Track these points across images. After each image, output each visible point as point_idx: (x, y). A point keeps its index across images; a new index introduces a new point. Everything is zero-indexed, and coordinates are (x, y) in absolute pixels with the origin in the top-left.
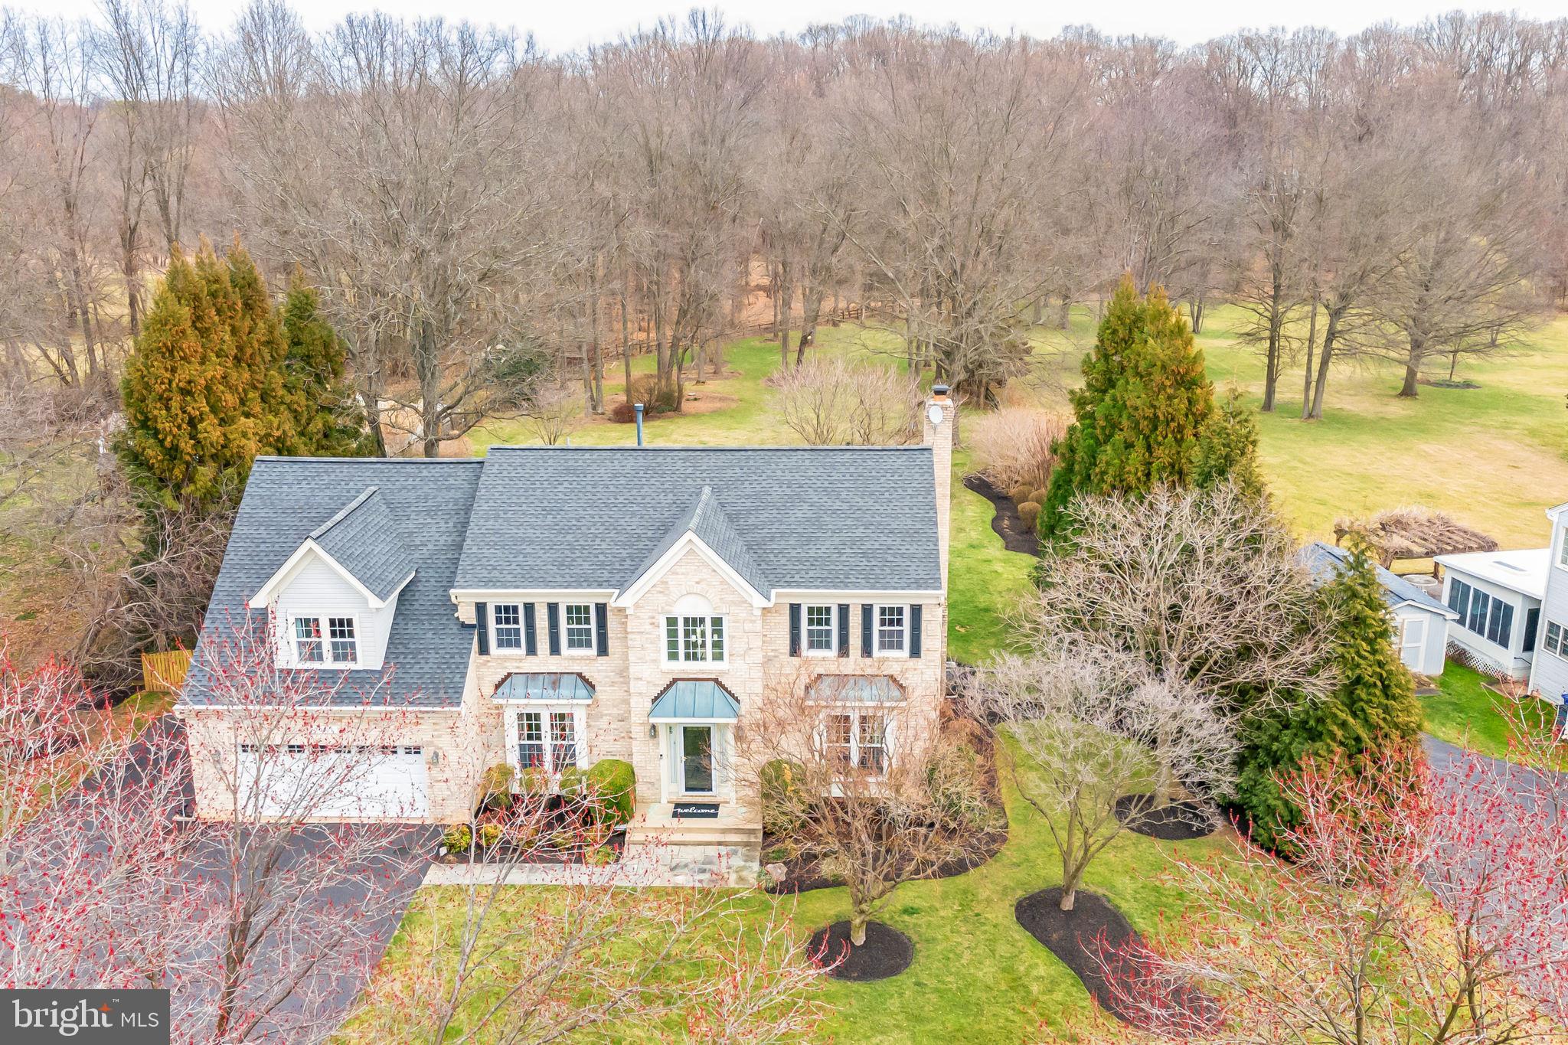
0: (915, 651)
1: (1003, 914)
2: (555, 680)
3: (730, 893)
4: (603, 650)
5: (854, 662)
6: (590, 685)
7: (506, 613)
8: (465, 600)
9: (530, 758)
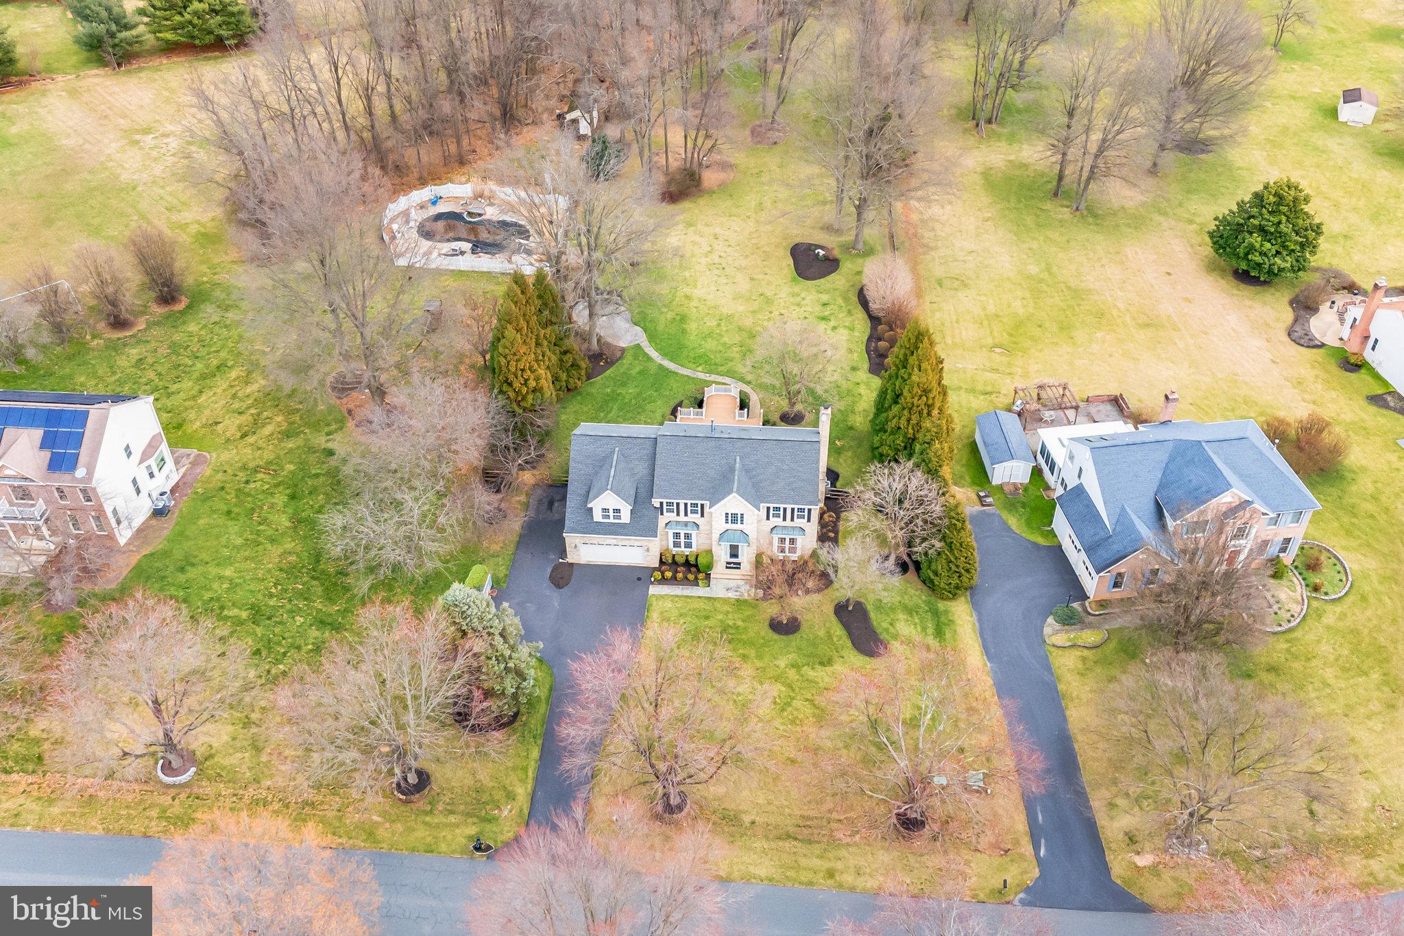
0: (809, 520)
1: (829, 609)
2: (686, 524)
3: (745, 601)
4: (702, 515)
5: (788, 523)
6: (697, 526)
7: (669, 504)
8: (656, 502)
9: (677, 545)
